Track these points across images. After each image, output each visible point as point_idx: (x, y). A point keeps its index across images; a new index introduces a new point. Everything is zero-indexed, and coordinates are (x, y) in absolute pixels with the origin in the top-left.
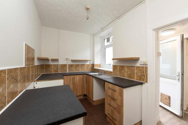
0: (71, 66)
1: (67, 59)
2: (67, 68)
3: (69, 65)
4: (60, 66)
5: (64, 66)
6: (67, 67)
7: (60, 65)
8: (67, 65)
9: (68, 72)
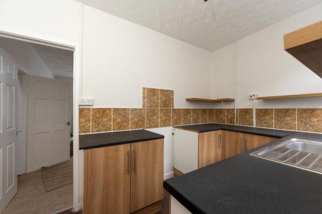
0: (262, 113)
1: (251, 98)
2: (252, 117)
3: (259, 111)
4: (237, 112)
5: (246, 112)
6: (253, 115)
7: (237, 109)
8: (252, 109)
9: (254, 126)
